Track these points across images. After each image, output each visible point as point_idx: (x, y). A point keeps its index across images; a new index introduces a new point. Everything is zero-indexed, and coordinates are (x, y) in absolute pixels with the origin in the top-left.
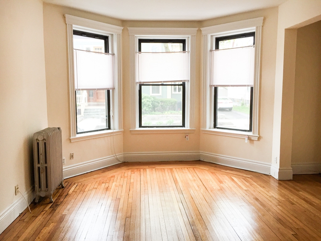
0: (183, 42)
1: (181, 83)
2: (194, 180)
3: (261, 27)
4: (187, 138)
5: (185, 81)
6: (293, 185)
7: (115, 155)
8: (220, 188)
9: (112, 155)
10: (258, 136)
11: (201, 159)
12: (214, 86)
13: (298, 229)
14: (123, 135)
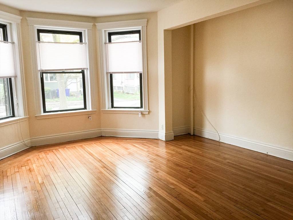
0: (80, 34)
1: (80, 71)
2: (106, 151)
3: (145, 27)
4: (90, 118)
5: (85, 69)
6: (176, 143)
7: (23, 141)
8: (128, 153)
9: (20, 141)
10: (148, 111)
11: (103, 135)
12: (109, 73)
13: (191, 167)
14: (29, 121)
